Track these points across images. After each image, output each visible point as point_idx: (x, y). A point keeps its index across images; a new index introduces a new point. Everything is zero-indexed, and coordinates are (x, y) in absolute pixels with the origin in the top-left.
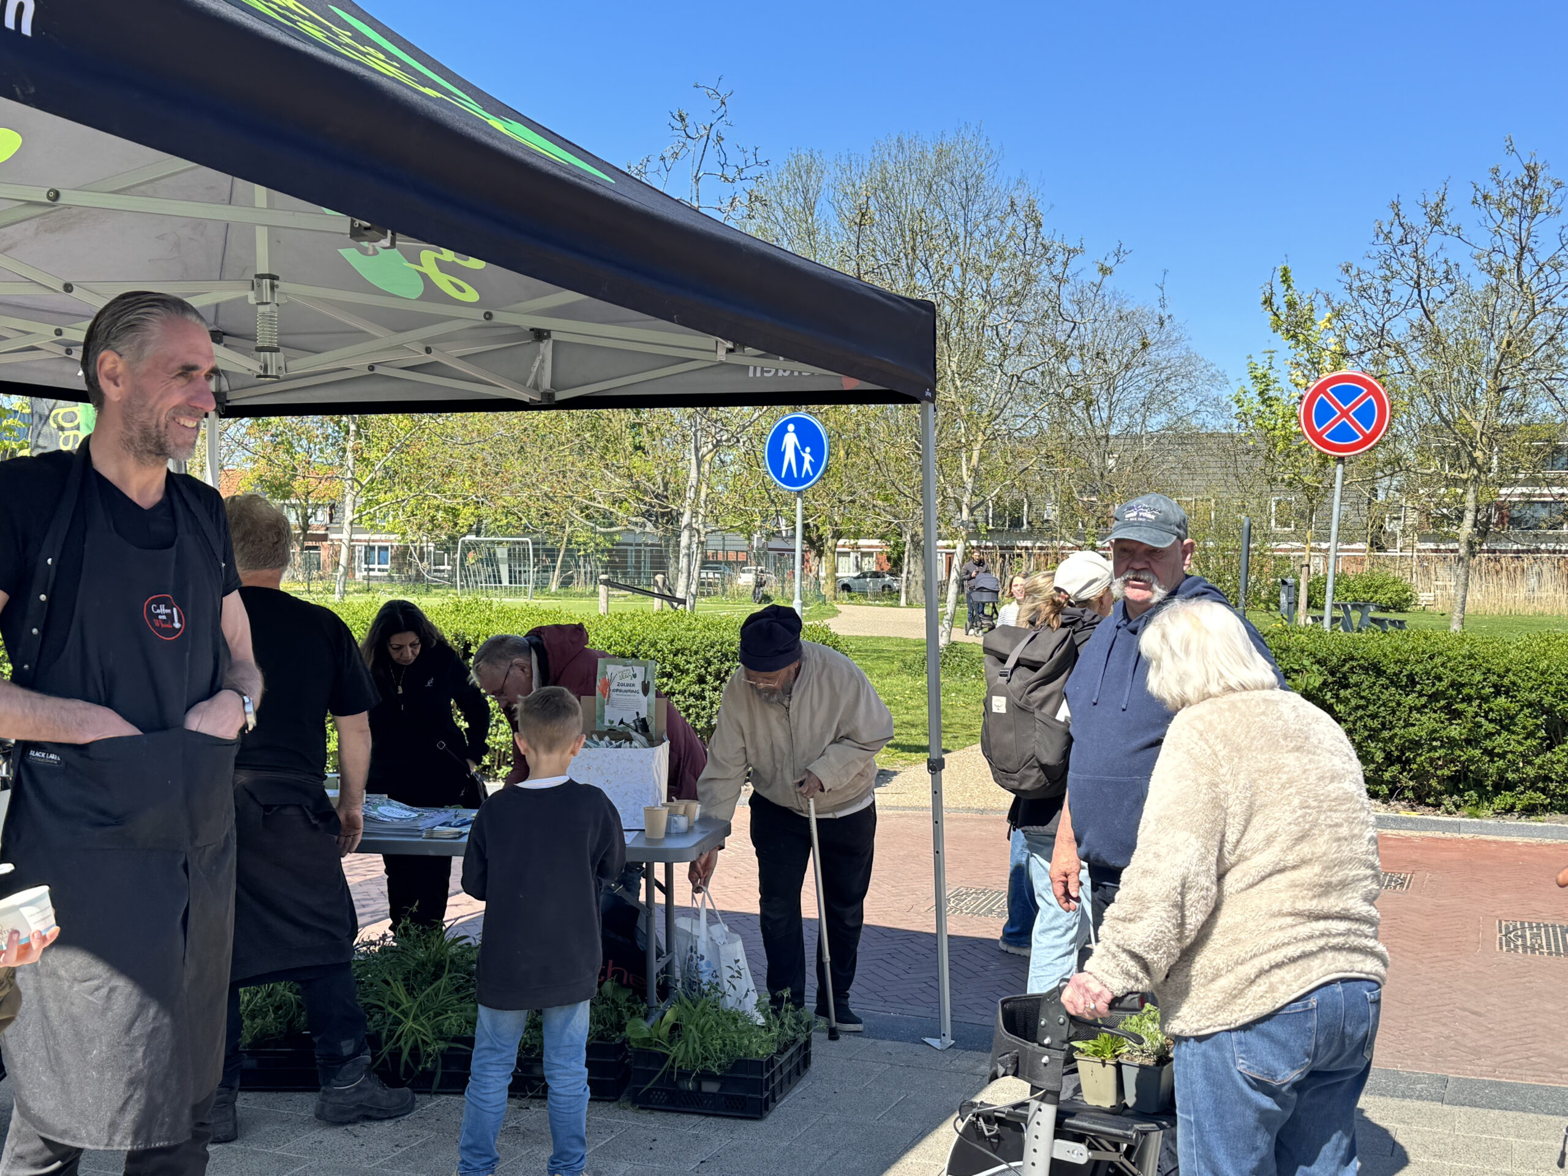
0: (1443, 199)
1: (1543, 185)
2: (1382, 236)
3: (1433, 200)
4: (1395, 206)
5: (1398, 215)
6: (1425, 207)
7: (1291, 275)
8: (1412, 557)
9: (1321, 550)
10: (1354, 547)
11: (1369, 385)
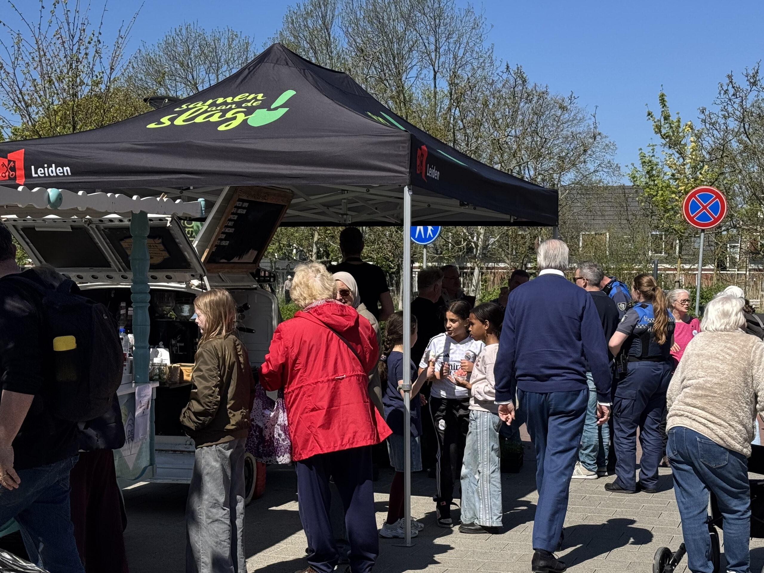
0: (757, 72)
2: (723, 92)
3: (751, 72)
4: (730, 77)
5: (731, 82)
6: (747, 77)
7: (666, 99)
8: (745, 274)
9: (684, 270)
10: (706, 267)
11: (716, 194)
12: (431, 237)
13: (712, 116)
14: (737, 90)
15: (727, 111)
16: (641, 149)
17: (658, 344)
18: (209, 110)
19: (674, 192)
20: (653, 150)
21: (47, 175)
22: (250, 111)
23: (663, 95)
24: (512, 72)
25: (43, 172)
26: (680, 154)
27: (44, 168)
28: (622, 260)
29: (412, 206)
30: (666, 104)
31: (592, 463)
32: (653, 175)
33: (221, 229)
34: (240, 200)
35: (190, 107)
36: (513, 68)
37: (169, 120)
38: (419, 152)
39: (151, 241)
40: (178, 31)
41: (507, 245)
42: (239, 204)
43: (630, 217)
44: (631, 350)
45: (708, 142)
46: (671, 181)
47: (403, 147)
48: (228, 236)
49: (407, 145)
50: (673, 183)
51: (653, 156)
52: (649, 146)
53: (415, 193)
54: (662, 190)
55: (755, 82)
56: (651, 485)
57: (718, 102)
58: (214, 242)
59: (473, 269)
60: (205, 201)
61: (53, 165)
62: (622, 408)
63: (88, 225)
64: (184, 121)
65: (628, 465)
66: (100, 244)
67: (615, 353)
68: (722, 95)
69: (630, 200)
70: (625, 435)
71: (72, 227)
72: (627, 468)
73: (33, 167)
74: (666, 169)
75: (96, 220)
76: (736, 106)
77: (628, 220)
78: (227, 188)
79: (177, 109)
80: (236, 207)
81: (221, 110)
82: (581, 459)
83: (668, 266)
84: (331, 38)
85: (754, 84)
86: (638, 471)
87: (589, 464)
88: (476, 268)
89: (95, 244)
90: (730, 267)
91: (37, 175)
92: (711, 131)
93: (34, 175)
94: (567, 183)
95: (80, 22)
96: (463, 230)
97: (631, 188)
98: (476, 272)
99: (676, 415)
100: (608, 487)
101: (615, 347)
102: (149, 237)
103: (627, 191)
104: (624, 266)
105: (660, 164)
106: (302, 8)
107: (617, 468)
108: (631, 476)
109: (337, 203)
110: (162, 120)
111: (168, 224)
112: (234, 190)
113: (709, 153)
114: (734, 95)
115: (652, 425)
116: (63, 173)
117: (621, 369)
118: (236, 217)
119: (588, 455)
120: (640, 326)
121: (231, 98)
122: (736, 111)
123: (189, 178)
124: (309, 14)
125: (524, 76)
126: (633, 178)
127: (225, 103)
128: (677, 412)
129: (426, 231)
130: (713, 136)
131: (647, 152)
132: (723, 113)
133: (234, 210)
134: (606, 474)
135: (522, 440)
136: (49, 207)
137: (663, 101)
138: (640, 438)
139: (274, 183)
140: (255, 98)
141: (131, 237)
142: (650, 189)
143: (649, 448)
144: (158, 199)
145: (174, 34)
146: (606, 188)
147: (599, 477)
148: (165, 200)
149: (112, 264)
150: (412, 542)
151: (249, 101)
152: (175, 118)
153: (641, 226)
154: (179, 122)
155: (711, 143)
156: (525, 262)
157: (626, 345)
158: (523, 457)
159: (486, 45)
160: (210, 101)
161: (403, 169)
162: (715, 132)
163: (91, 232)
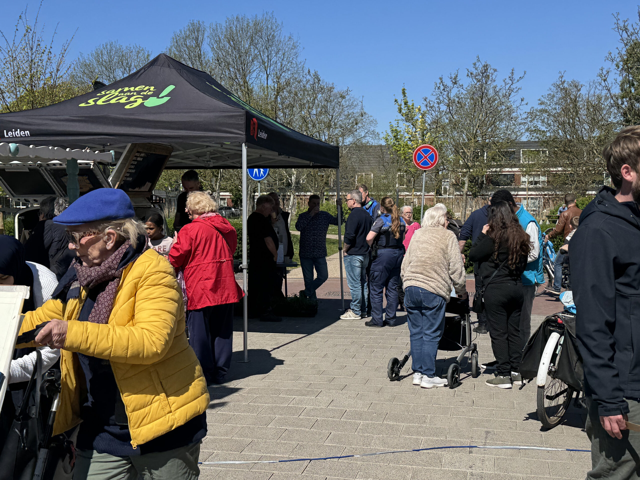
0: (457, 76)
1: (490, 71)
2: (437, 88)
3: (453, 76)
4: (441, 79)
5: (442, 82)
6: (451, 79)
7: (406, 91)
8: (452, 198)
9: (417, 196)
10: (430, 194)
11: (432, 149)
12: (262, 177)
13: (431, 103)
14: (445, 87)
15: (439, 99)
16: (391, 122)
17: (395, 239)
18: (119, 95)
19: (410, 149)
20: (398, 123)
21: (14, 136)
22: (146, 98)
23: (404, 90)
24: (312, 75)
25: (11, 134)
26: (414, 126)
27: (12, 132)
28: (381, 190)
29: (248, 156)
30: (406, 95)
31: (358, 310)
32: (398, 138)
33: (126, 170)
34: (138, 152)
35: (107, 93)
36: (312, 72)
37: (93, 101)
38: (252, 122)
39: (81, 178)
40: (105, 46)
41: (312, 181)
42: (137, 154)
43: (385, 164)
44: (379, 242)
45: (429, 119)
46: (408, 142)
47: (241, 119)
48: (131, 175)
49: (244, 118)
50: (410, 143)
51: (398, 126)
52: (396, 120)
53: (248, 147)
54: (403, 147)
55: (456, 82)
56: (392, 322)
57: (435, 94)
58: (122, 178)
59: (290, 196)
60: (115, 152)
61: (19, 130)
62: (375, 276)
63: (40, 167)
64: (103, 102)
65: (378, 310)
66: (48, 180)
67: (370, 244)
68: (437, 89)
69: (385, 153)
70: (377, 293)
71: (29, 169)
72: (377, 312)
73: (5, 131)
74: (406, 135)
75: (44, 164)
76: (445, 96)
77: (384, 166)
78: (129, 145)
79: (99, 94)
80: (136, 156)
81: (127, 96)
82: (352, 308)
83: (408, 194)
84: (202, 52)
85: (455, 83)
86: (384, 315)
87: (356, 311)
88: (292, 195)
89: (45, 180)
90: (444, 194)
91: (8, 136)
92: (430, 112)
93: (6, 136)
94: (348, 144)
95: (37, 39)
96: (283, 171)
97: (385, 146)
98: (292, 197)
99: (408, 280)
100: (367, 324)
101: (370, 240)
102: (79, 175)
103: (383, 148)
104: (382, 193)
105: (403, 132)
106: (183, 33)
107: (372, 312)
108: (380, 317)
109: (204, 154)
110: (89, 101)
111: (92, 167)
112: (134, 146)
113: (429, 125)
114: (443, 90)
115: (393, 286)
116: (25, 134)
117: (373, 253)
118: (136, 163)
119: (356, 305)
120: (384, 228)
121: (133, 88)
122: (445, 100)
123: (107, 138)
124: (187, 37)
125: (319, 77)
126: (386, 140)
127: (129, 91)
128: (408, 278)
129: (259, 172)
130: (432, 114)
131: (394, 124)
132: (437, 100)
133: (135, 158)
134: (366, 316)
135: (318, 298)
136: (10, 155)
137: (404, 93)
138: (385, 294)
139: (159, 141)
140: (149, 89)
141: (67, 175)
142: (397, 147)
143: (391, 300)
144: (83, 151)
145: (102, 48)
146: (371, 147)
147: (362, 318)
148: (88, 151)
149: (56, 192)
150: (248, 360)
151: (145, 91)
152: (98, 100)
153: (391, 170)
154: (100, 102)
155: (430, 118)
156: (323, 192)
157: (376, 239)
158: (317, 307)
159: (299, 59)
160: (120, 89)
161: (242, 133)
162: (433, 112)
163: (42, 172)
